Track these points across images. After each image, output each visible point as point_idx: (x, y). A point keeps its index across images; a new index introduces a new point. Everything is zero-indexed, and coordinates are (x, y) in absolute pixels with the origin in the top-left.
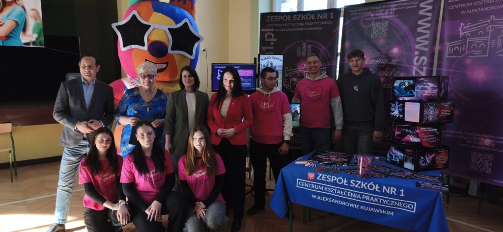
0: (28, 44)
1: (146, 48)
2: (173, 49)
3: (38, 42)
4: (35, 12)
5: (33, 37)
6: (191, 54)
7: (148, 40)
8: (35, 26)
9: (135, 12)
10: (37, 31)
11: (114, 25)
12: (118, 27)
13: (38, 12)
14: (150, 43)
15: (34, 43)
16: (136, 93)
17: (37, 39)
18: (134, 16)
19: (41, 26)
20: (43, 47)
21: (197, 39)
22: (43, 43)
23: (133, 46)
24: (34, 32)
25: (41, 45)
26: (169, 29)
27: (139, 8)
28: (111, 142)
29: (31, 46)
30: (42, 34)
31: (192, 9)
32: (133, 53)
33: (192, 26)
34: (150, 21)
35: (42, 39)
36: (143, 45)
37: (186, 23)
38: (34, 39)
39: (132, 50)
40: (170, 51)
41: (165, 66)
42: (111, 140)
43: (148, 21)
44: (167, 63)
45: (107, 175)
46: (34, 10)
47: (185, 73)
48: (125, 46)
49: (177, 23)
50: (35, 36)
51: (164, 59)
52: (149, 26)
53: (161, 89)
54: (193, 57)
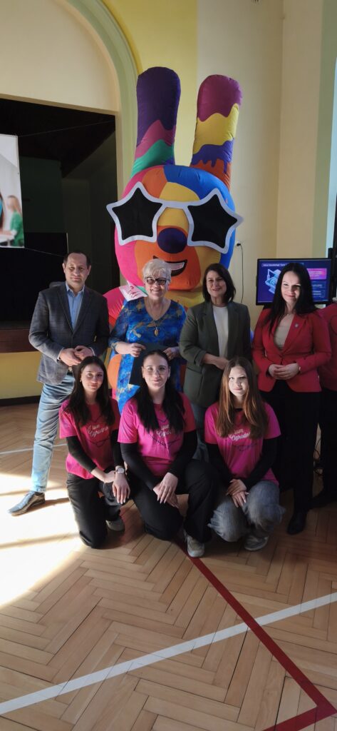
0: (5, 243)
1: (154, 239)
2: (194, 239)
3: (16, 241)
4: (13, 199)
5: (10, 234)
6: (222, 245)
7: (157, 226)
8: (13, 219)
9: (139, 185)
10: (16, 226)
11: (110, 207)
12: (115, 210)
13: (17, 200)
14: (159, 231)
15: (12, 242)
16: (139, 307)
17: (16, 237)
18: (138, 190)
19: (21, 219)
20: (23, 247)
21: (232, 221)
22: (23, 241)
23: (137, 237)
24: (12, 227)
25: (21, 245)
26: (190, 208)
27: (146, 177)
28: (102, 378)
29: (9, 246)
30: (22, 230)
31: (225, 172)
32: (137, 247)
33: (225, 200)
34: (161, 196)
35: (22, 236)
36: (150, 234)
37: (215, 197)
38: (12, 237)
39: (133, 243)
40: (190, 243)
41: (182, 266)
42: (103, 374)
43: (158, 197)
44: (186, 261)
45: (98, 426)
46: (12, 197)
47: (212, 275)
48: (124, 237)
49: (201, 197)
50: (14, 232)
51: (181, 255)
52: (159, 205)
53: (175, 300)
54: (224, 251)
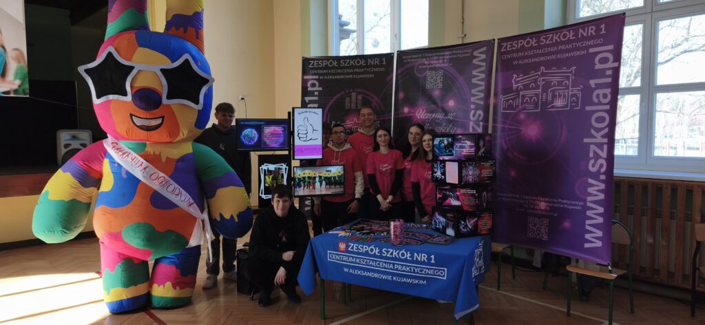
0: (8, 92)
3: (21, 90)
4: (17, 52)
5: (14, 84)
8: (17, 70)
10: (20, 76)
13: (21, 53)
14: (134, 91)
15: (16, 91)
17: (20, 86)
19: (26, 70)
20: (28, 96)
22: (28, 91)
23: (111, 97)
24: (16, 77)
25: (26, 94)
29: (12, 95)
30: (27, 80)
35: (27, 86)
36: (125, 94)
38: (15, 87)
46: (16, 49)
50: (18, 82)
